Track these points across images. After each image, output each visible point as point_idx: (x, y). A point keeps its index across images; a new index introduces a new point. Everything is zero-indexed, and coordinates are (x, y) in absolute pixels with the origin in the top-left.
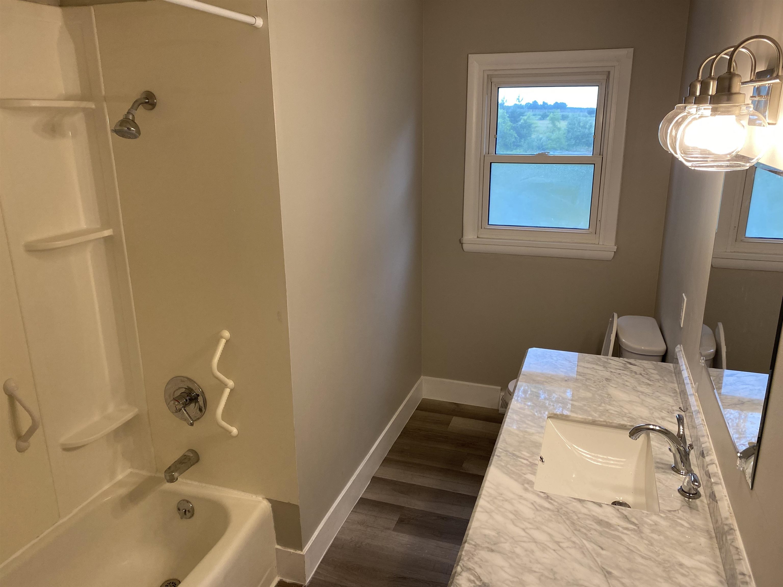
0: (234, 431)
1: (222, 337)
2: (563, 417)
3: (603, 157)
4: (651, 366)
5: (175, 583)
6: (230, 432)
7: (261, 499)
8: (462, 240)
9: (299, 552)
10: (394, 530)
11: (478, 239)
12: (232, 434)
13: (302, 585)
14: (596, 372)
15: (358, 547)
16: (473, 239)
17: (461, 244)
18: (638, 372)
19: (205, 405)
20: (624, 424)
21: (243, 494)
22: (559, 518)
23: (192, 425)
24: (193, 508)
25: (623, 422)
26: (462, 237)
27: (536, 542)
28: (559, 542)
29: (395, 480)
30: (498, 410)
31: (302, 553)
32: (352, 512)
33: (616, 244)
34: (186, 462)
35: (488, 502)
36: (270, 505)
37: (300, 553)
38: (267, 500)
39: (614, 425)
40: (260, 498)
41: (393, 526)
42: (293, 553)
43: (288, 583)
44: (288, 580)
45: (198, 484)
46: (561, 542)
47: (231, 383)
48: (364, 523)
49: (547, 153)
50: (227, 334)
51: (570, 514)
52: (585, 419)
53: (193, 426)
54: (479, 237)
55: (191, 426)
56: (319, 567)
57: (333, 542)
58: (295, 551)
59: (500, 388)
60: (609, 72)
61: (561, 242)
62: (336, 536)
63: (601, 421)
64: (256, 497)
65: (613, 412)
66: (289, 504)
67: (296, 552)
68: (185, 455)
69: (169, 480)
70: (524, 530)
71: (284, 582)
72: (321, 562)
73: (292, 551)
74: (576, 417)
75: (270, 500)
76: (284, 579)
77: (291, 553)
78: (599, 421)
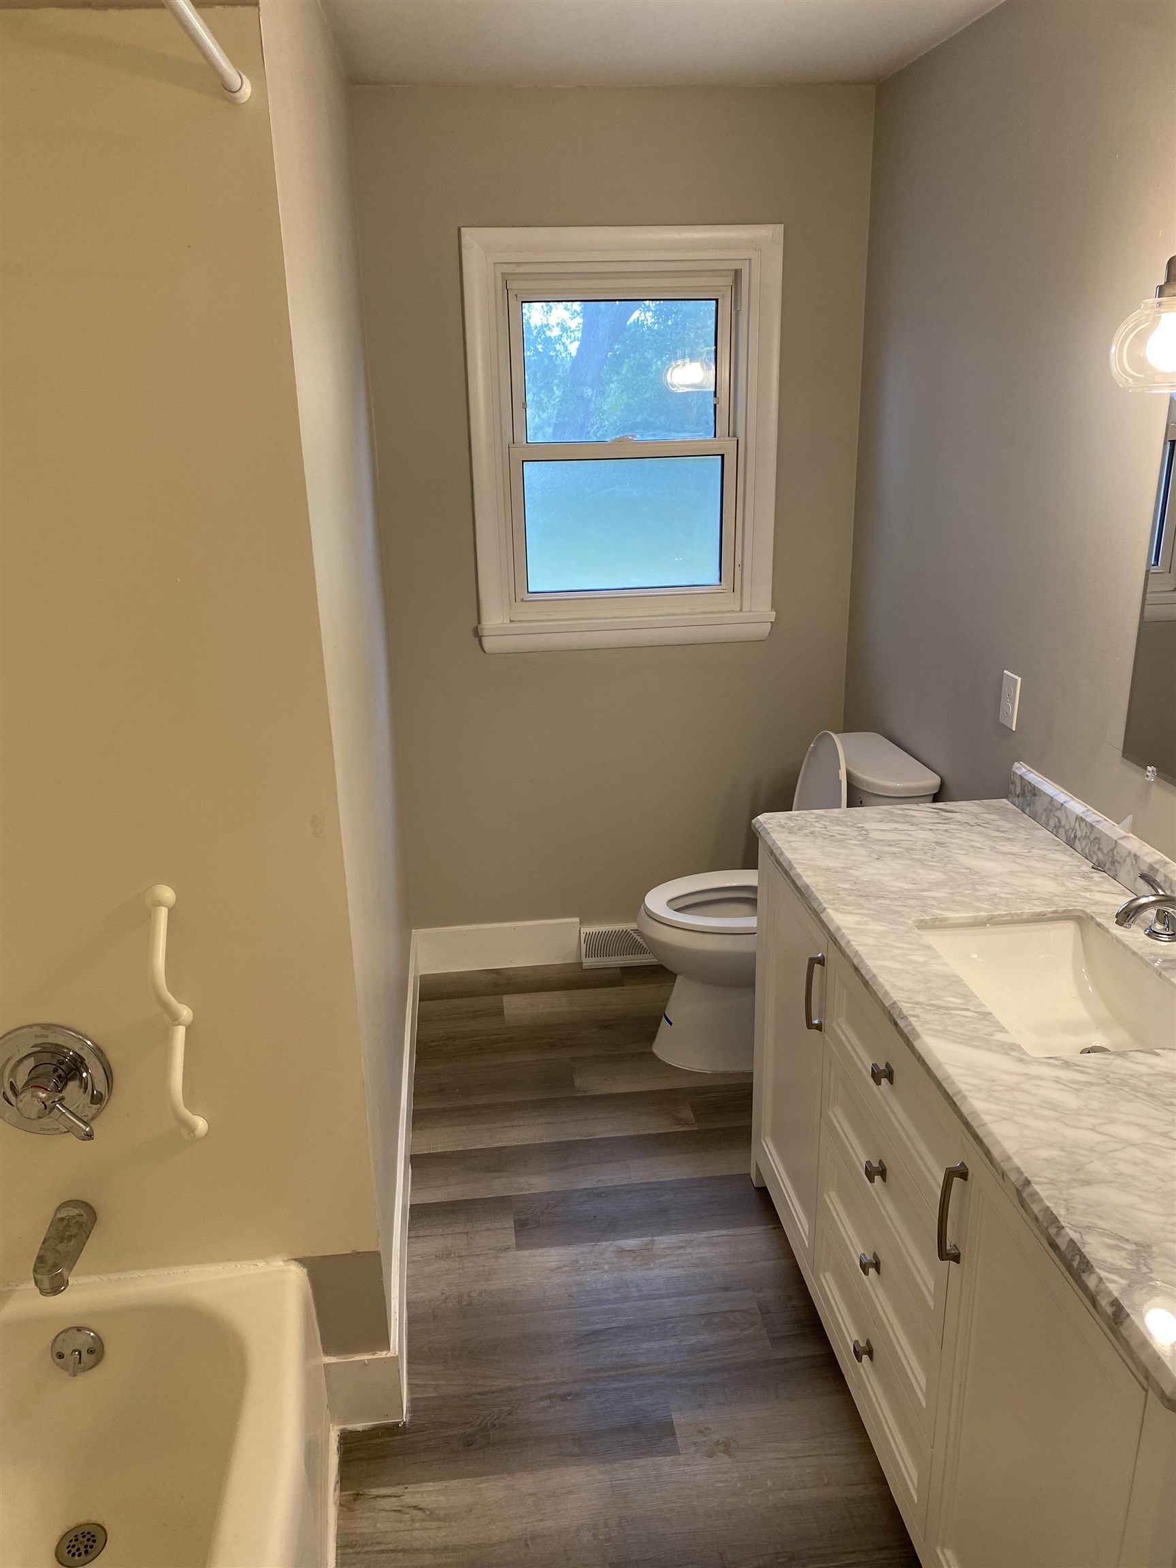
0: (201, 1124)
1: (158, 903)
2: (936, 923)
3: (738, 441)
4: (981, 810)
5: (89, 1533)
6: (191, 1129)
7: (281, 1263)
8: (482, 629)
9: (383, 1354)
10: (519, 1247)
11: (513, 625)
12: (196, 1133)
13: (398, 1424)
14: (910, 835)
15: (468, 1305)
16: (502, 625)
17: (477, 639)
18: (972, 823)
19: (110, 1081)
20: (1042, 912)
21: (230, 1266)
22: (1121, 1092)
23: (90, 1136)
24: (98, 1339)
25: (1038, 910)
26: (479, 623)
27: (1134, 1145)
28: (1167, 1133)
29: (460, 1149)
30: (581, 964)
31: (390, 1354)
32: (411, 1240)
33: (774, 607)
34: (77, 1234)
35: (985, 1100)
36: (305, 1270)
37: (387, 1356)
38: (296, 1263)
39: (1024, 917)
40: (278, 1264)
41: (512, 1241)
42: (368, 1360)
43: (363, 1431)
44: (359, 1426)
45: (98, 1280)
46: (1170, 1132)
47: (186, 1013)
48: (450, 1255)
49: (630, 438)
50: (167, 894)
51: (1130, 1081)
52: (976, 917)
53: (93, 1138)
54: (512, 620)
55: (89, 1140)
56: (409, 1373)
57: (408, 1312)
58: (373, 1355)
59: (577, 920)
60: (737, 274)
61: (673, 615)
62: (407, 1299)
63: (1002, 916)
64: (268, 1263)
65: (1007, 896)
66: (356, 1254)
67: (376, 1356)
68: (62, 1219)
69: (51, 1289)
70: (1093, 1130)
71: (351, 1432)
72: (409, 1362)
73: (365, 1357)
74: (959, 918)
75: (302, 1261)
76: (350, 1427)
77: (366, 1361)
78: (999, 915)
